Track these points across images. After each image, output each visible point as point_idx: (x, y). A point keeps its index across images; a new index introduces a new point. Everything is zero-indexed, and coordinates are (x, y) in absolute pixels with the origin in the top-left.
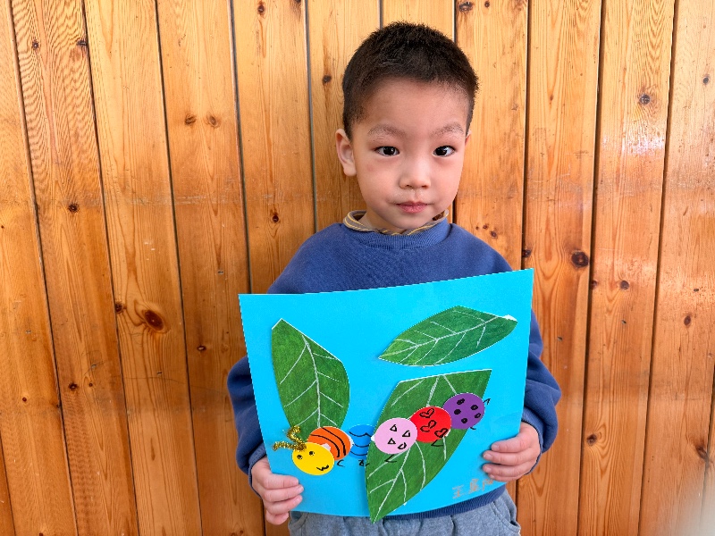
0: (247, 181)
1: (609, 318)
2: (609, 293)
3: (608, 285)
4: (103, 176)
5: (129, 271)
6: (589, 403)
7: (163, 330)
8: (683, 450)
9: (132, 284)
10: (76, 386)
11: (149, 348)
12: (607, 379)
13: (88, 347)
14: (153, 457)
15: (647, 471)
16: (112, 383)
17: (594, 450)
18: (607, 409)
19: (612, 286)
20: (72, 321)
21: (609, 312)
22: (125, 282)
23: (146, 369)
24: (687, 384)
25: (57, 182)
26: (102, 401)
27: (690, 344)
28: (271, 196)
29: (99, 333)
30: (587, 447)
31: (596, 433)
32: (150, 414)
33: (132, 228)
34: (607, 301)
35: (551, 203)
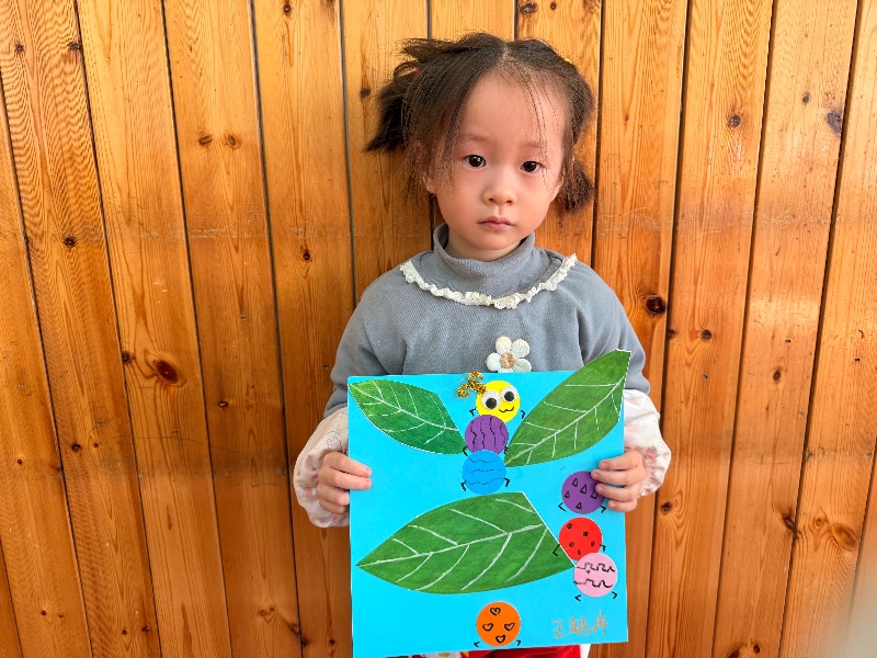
0: (273, 212)
1: (688, 372)
2: (688, 344)
3: (687, 335)
4: (105, 205)
5: (137, 316)
7: (179, 383)
8: (768, 520)
9: (142, 330)
10: (79, 446)
11: (163, 402)
12: (685, 442)
13: (92, 402)
14: (170, 526)
15: (727, 542)
16: (121, 443)
17: (668, 519)
19: (693, 335)
20: (72, 372)
21: (688, 365)
22: (132, 327)
23: (159, 428)
24: (775, 446)
25: (50, 211)
26: (109, 462)
27: (780, 402)
28: (301, 229)
29: (105, 386)
30: (661, 516)
31: (672, 501)
32: (166, 478)
33: (139, 266)
34: (686, 354)
35: (624, 241)
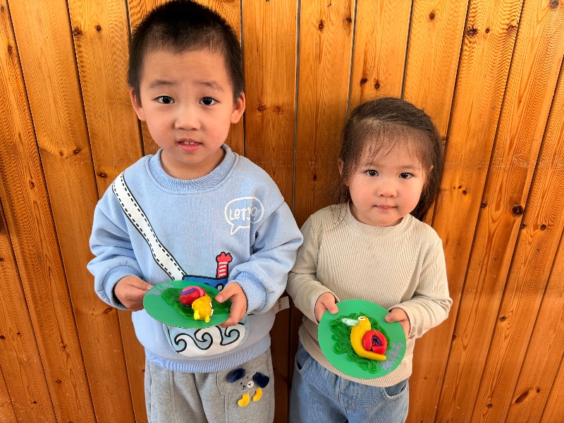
1: (529, 248)
2: (532, 233)
3: (532, 229)
6: (506, 298)
8: (558, 325)
12: (520, 284)
15: (533, 338)
17: (504, 324)
18: (516, 302)
19: (536, 227)
21: (530, 244)
30: (499, 321)
31: (507, 316)
34: (530, 237)
35: (506, 174)
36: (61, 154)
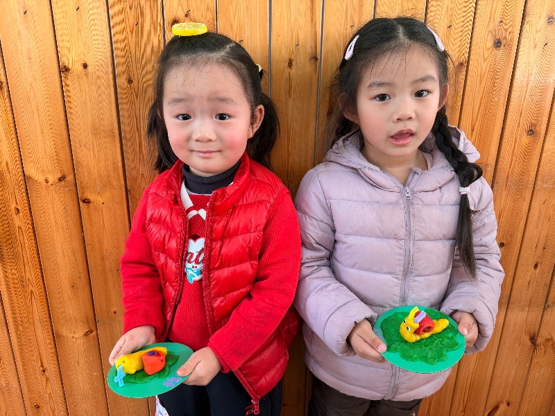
36: (47, 181)
